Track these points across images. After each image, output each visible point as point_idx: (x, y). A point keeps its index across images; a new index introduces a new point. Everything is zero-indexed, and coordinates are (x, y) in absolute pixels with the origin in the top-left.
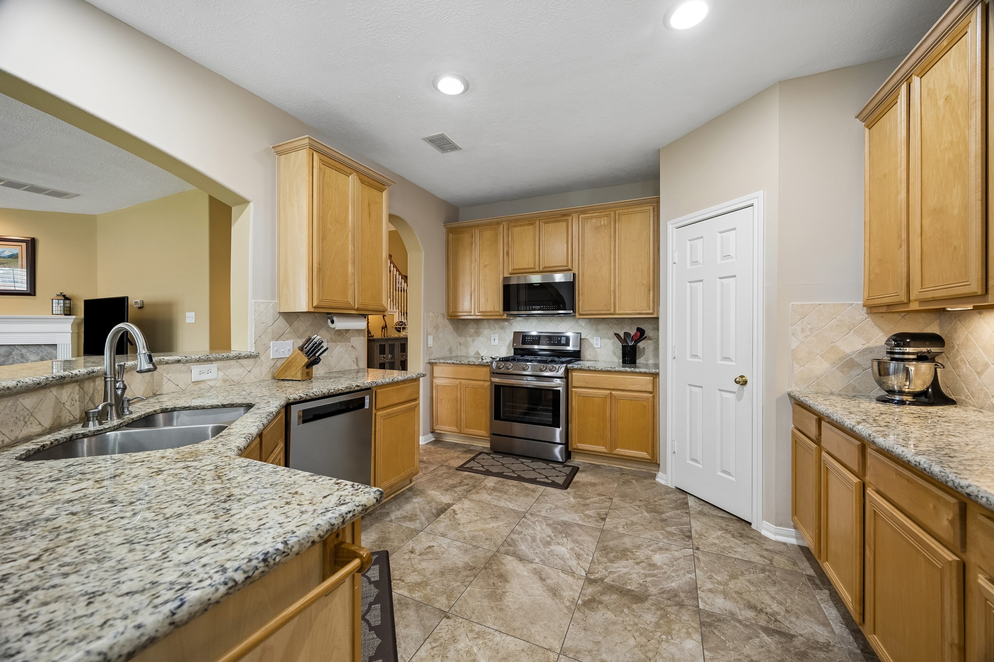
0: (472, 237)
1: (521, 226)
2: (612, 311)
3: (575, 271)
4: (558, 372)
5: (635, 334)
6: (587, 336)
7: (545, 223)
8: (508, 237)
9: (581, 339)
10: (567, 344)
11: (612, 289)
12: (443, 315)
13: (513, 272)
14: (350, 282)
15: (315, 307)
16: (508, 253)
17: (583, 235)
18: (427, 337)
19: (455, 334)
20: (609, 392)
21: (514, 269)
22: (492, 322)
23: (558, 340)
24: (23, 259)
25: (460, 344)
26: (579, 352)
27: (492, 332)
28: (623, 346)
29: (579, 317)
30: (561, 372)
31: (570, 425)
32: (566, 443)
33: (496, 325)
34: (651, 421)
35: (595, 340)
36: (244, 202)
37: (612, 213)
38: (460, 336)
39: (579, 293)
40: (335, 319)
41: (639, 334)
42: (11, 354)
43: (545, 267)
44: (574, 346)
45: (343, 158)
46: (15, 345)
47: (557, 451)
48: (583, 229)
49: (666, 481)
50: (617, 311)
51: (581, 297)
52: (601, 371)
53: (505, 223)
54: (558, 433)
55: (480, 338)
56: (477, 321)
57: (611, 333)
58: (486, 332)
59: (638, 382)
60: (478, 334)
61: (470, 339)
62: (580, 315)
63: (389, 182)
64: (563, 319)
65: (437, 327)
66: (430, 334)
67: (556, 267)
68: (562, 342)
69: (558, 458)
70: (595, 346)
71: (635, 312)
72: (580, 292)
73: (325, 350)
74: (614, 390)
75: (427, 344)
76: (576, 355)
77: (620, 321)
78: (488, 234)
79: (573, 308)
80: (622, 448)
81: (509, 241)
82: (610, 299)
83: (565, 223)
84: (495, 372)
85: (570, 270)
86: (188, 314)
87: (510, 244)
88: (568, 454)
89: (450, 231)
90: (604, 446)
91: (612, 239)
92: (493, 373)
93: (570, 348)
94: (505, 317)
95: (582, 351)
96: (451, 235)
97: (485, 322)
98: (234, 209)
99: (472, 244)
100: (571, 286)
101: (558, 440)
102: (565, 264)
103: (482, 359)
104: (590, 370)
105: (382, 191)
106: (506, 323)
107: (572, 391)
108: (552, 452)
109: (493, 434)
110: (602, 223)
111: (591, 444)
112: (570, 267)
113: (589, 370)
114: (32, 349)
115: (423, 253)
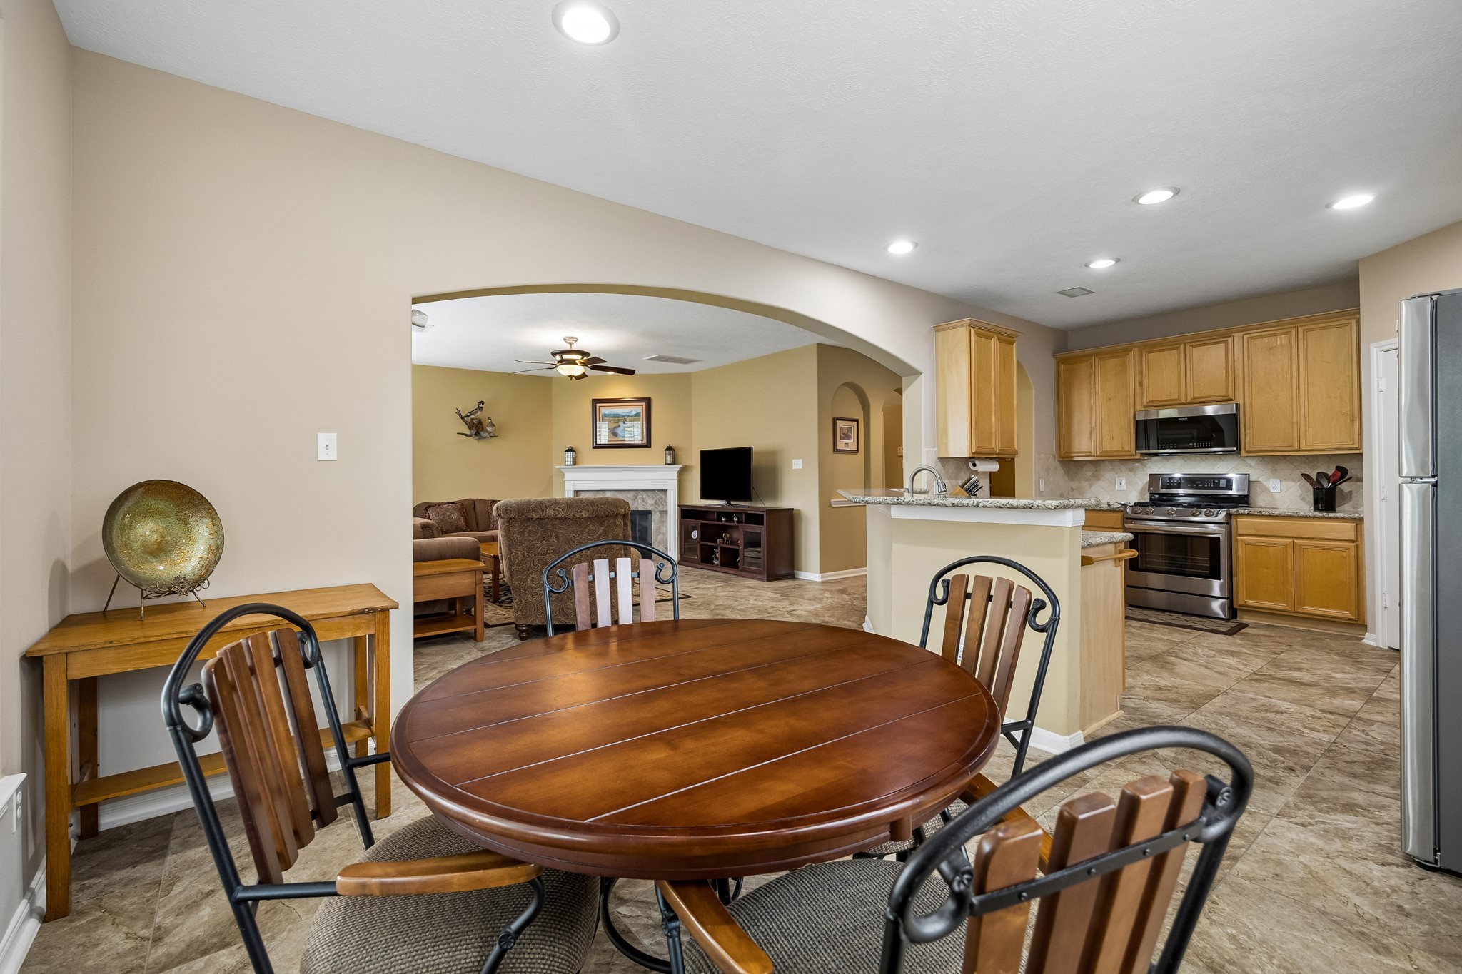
0: (1091, 367)
1: (1159, 351)
2: (1296, 447)
3: (1240, 400)
4: (1216, 516)
5: (1334, 474)
6: (1259, 478)
7: (1193, 346)
8: (1142, 365)
9: (1249, 481)
10: (1229, 487)
11: (1295, 420)
12: (1054, 457)
13: (1149, 404)
14: (994, 430)
15: (974, 453)
16: (1141, 384)
17: (1250, 358)
18: (1039, 480)
19: (1066, 478)
20: (1290, 540)
21: (1150, 402)
22: (1117, 463)
23: (1214, 483)
24: (644, 416)
25: (1072, 490)
26: (1247, 496)
27: (1116, 475)
28: (1314, 489)
29: (1246, 455)
30: (1221, 516)
31: (1234, 579)
32: (1230, 597)
33: (1123, 467)
34: (1353, 574)
35: (1271, 483)
36: (917, 373)
37: (1294, 331)
38: (1072, 480)
39: (1245, 426)
40: (977, 462)
41: (1339, 474)
42: (636, 498)
43: (1194, 398)
44: (1238, 490)
45: (988, 326)
46: (638, 490)
47: (1216, 606)
48: (1250, 351)
49: (1376, 641)
50: (1303, 447)
51: (1248, 432)
52: (1279, 517)
53: (1136, 350)
54: (1216, 587)
55: (1101, 483)
56: (1095, 463)
57: (1298, 473)
58: (1109, 475)
59: (1334, 528)
60: (1096, 477)
61: (1085, 484)
62: (1247, 452)
63: (1017, 334)
64: (1222, 458)
65: (1048, 470)
66: (1042, 478)
67: (1210, 397)
68: (1221, 485)
69: (1218, 614)
70: (1272, 490)
71: (1330, 447)
72: (1247, 426)
73: (981, 487)
74: (1297, 538)
75: (1039, 488)
76: (1243, 501)
77: (1311, 459)
78: (1112, 363)
79: (1236, 443)
80: (1310, 605)
81: (1142, 369)
82: (1293, 432)
83: (1223, 345)
84: (1131, 517)
85: (1231, 400)
86: (794, 461)
87: (1144, 373)
88: (1233, 612)
89: (1060, 362)
90: (1284, 603)
91: (1294, 361)
92: (1127, 519)
93: (1234, 492)
94: (1138, 457)
95: (1251, 496)
96: (1062, 367)
97: (1107, 463)
98: (904, 379)
99: (1090, 375)
100: (1234, 419)
101: (1217, 592)
102: (1224, 393)
103: (1109, 505)
104: (1263, 515)
105: (1012, 343)
106: (1137, 464)
107: (1237, 540)
108: (1208, 606)
109: (1128, 586)
110: (1279, 343)
111: (1265, 601)
112: (1231, 396)
113: (1261, 516)
114: (649, 494)
115: (1033, 390)
